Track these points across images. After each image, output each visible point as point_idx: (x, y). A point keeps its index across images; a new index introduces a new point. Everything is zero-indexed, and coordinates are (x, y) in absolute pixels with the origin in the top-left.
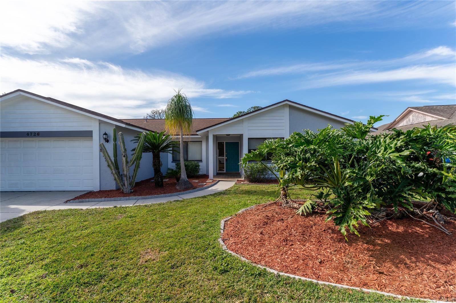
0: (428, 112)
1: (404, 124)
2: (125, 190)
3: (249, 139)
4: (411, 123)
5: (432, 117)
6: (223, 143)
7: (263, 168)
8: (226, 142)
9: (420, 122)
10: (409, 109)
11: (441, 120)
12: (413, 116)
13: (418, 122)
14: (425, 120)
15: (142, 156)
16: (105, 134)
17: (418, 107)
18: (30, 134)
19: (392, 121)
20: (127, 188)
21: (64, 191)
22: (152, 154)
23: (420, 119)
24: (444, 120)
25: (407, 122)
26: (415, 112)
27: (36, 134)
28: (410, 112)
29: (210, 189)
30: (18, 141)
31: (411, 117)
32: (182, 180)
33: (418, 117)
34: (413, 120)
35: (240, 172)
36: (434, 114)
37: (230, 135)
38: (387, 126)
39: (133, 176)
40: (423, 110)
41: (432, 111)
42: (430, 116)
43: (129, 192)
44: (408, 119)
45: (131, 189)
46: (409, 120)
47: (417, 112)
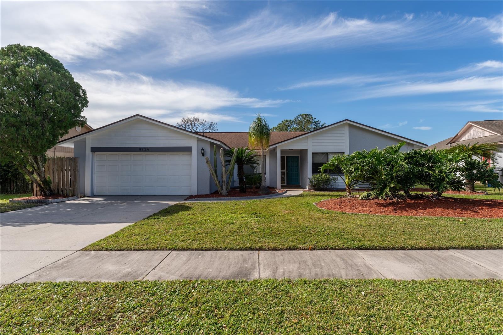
0: (485, 128)
1: (466, 138)
2: (223, 193)
3: (313, 153)
4: (472, 137)
5: (490, 132)
6: (284, 156)
7: (327, 178)
8: (287, 156)
9: (480, 137)
10: (470, 123)
11: (496, 136)
12: (473, 130)
13: (478, 137)
14: (484, 135)
15: (235, 167)
16: (203, 149)
17: (478, 121)
18: (142, 149)
19: (453, 136)
20: (224, 191)
21: (166, 196)
22: (237, 166)
23: (479, 134)
24: (498, 136)
25: (468, 136)
26: (475, 127)
27: (147, 149)
28: (471, 127)
29: (284, 194)
30: (129, 155)
31: (472, 131)
32: (262, 187)
33: (478, 132)
34: (473, 135)
35: (300, 185)
36: (490, 129)
37: (292, 150)
38: (450, 140)
39: (229, 182)
40: (482, 125)
41: (490, 126)
42: (488, 132)
43: (226, 195)
44: (469, 134)
45: (227, 193)
46: (471, 135)
47: (477, 127)
